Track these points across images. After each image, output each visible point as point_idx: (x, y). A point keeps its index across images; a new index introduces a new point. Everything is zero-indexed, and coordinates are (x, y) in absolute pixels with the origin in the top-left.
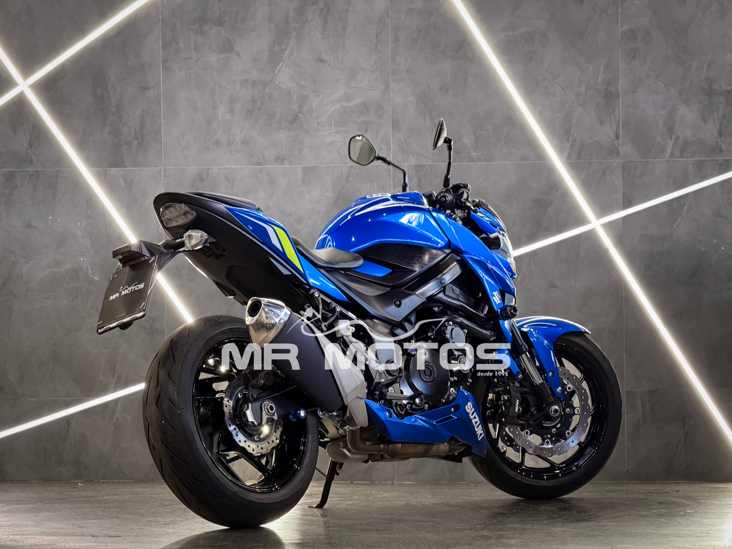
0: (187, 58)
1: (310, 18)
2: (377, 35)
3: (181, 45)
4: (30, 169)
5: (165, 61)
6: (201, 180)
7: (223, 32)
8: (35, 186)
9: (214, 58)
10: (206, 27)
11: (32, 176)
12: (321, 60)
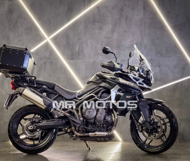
0: (90, 31)
1: (122, 20)
2: (140, 24)
3: (89, 28)
4: (50, 61)
5: (84, 32)
6: (94, 63)
7: (99, 24)
8: (51, 65)
9: (97, 31)
10: (95, 23)
11: (50, 62)
12: (125, 31)
